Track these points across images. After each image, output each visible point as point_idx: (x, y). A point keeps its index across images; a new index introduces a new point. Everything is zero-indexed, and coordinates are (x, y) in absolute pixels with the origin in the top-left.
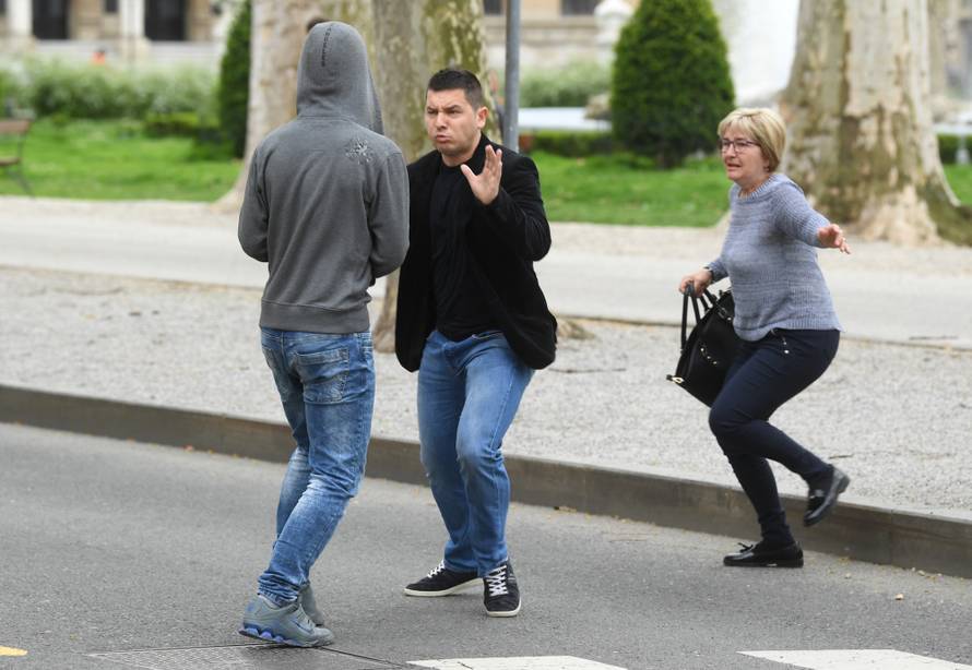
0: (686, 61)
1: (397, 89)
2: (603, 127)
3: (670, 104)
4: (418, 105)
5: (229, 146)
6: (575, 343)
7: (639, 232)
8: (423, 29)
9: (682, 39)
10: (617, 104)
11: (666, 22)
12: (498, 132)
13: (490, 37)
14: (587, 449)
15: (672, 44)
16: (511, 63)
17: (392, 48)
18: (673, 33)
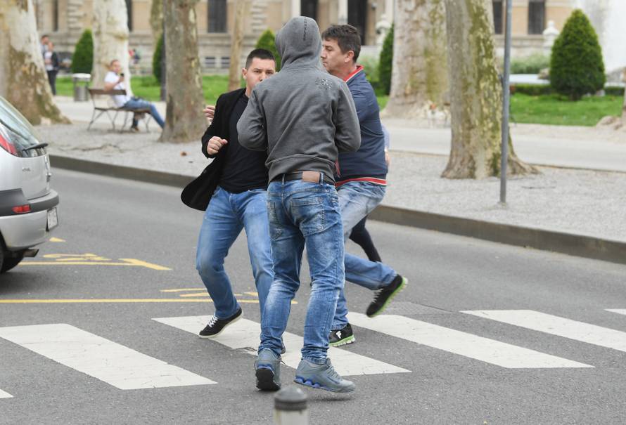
0: (583, 54)
1: (456, 65)
2: (546, 82)
3: (576, 73)
4: (466, 72)
5: (383, 90)
6: (533, 176)
7: (562, 128)
8: (468, 40)
9: (581, 45)
10: (552, 73)
11: (574, 37)
12: (500, 84)
13: (497, 44)
14: (538, 222)
15: (577, 47)
16: (507, 55)
17: (455, 48)
18: (577, 42)
